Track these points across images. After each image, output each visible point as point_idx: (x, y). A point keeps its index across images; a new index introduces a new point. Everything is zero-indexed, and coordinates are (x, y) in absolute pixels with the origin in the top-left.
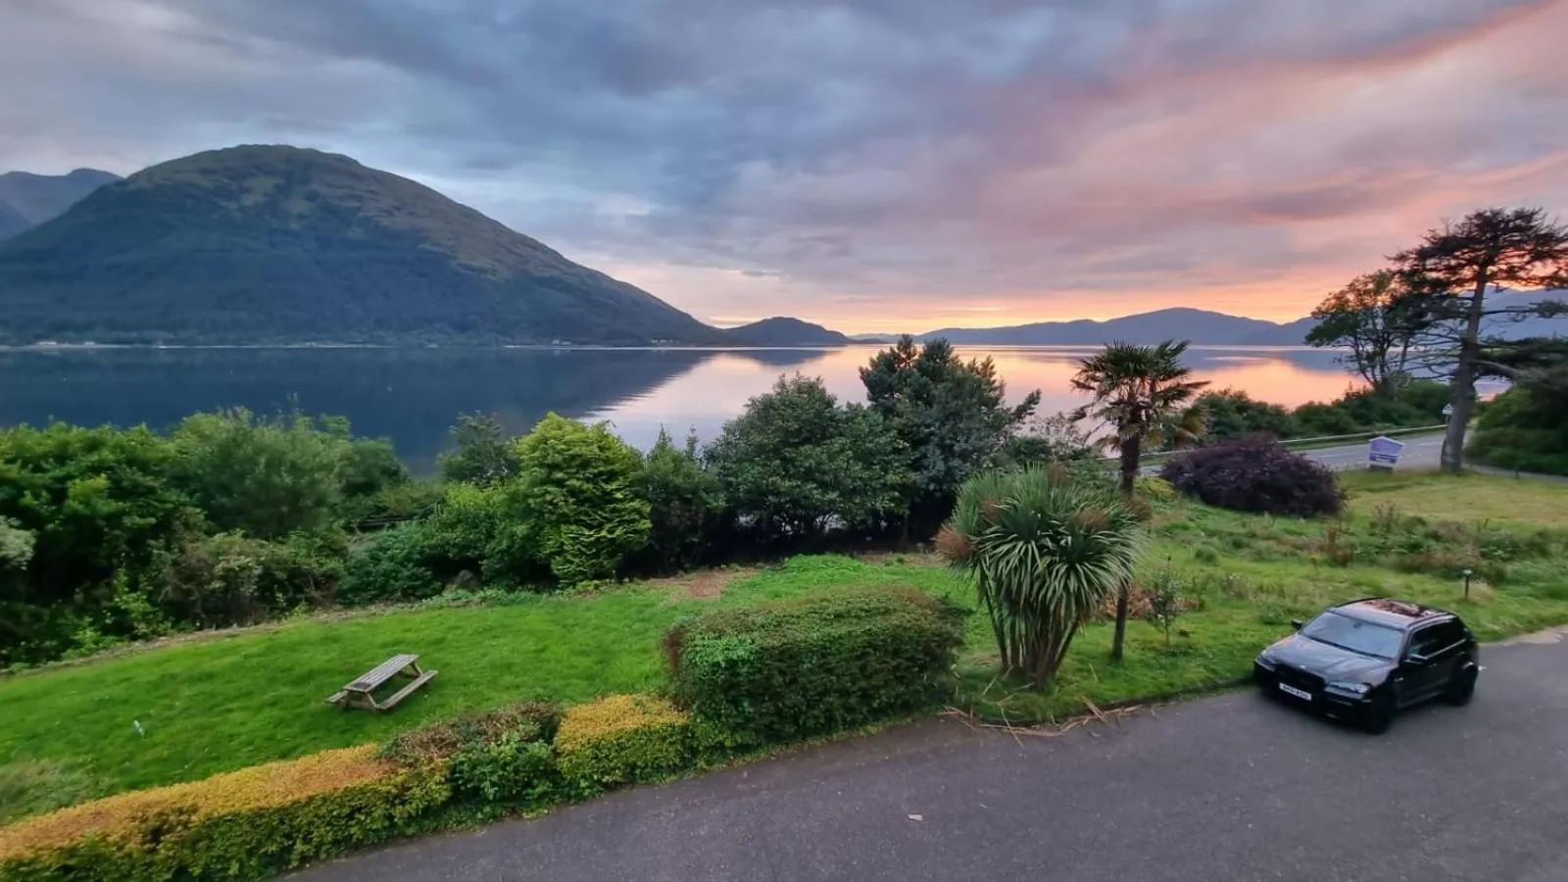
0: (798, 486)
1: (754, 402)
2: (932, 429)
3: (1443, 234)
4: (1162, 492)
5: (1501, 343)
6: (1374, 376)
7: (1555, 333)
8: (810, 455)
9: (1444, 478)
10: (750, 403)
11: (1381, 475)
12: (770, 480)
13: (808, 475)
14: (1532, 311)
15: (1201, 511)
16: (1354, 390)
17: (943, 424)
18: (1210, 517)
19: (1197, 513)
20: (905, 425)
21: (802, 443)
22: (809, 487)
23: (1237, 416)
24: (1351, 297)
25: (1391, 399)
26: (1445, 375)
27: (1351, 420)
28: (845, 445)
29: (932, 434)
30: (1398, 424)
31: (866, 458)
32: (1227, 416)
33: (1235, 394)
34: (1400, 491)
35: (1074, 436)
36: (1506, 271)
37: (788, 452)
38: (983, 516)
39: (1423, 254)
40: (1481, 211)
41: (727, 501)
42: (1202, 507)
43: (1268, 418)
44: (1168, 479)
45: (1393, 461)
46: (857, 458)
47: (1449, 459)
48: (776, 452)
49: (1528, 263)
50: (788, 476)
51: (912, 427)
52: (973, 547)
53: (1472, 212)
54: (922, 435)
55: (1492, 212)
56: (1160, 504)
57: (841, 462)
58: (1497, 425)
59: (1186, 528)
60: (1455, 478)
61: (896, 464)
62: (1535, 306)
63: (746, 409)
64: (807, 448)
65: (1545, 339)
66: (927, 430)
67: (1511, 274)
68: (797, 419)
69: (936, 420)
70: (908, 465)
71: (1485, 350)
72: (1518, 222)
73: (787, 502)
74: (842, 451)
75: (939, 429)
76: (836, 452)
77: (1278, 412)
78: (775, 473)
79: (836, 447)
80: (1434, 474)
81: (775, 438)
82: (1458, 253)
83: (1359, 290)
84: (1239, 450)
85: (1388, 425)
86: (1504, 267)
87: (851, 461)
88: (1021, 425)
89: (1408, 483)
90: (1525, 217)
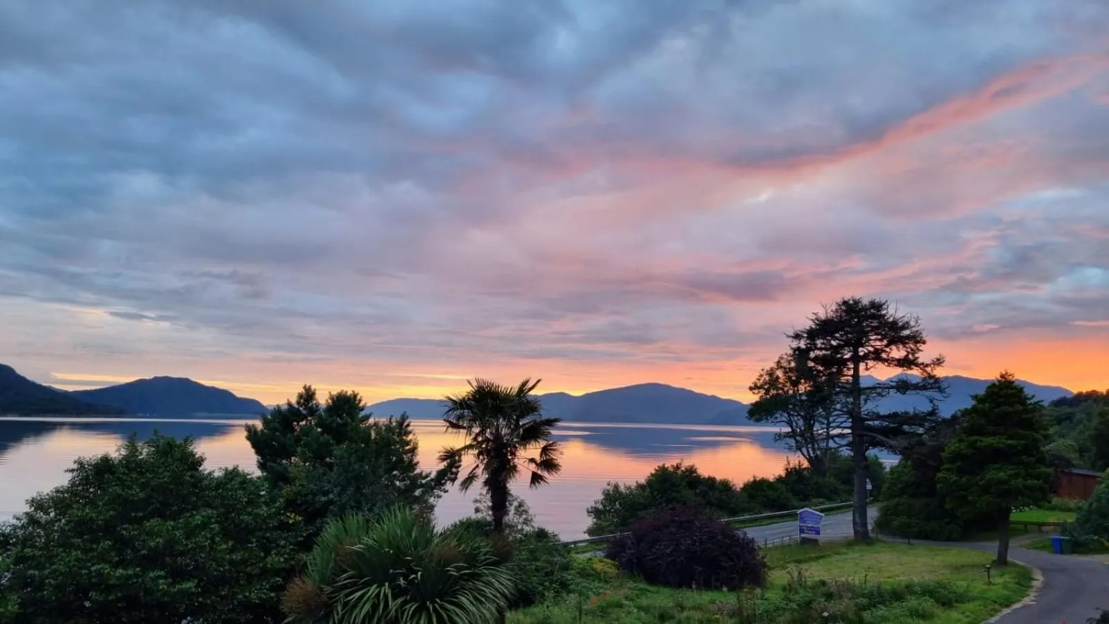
0: (137, 576)
1: (81, 464)
2: (331, 496)
3: (823, 317)
4: (605, 573)
5: (879, 417)
6: (808, 452)
7: (915, 408)
8: (158, 532)
9: (857, 548)
10: (75, 466)
11: (809, 547)
12: (93, 569)
13: (153, 560)
14: (892, 387)
15: (642, 589)
16: (792, 466)
17: (344, 490)
18: (649, 595)
19: (636, 592)
20: (299, 493)
21: (147, 518)
22: (151, 575)
23: (689, 491)
24: (779, 373)
25: (824, 475)
26: (843, 446)
27: (790, 495)
28: (209, 518)
29: (331, 502)
30: (830, 499)
31: (239, 535)
32: (678, 492)
33: (686, 469)
34: (821, 561)
35: (524, 516)
36: (873, 353)
37: (126, 531)
38: (340, 563)
39: (812, 334)
40: (846, 299)
41: (22, 605)
42: (643, 585)
43: (717, 494)
44: (613, 559)
45: (818, 533)
46: (226, 535)
47: (859, 529)
48: (109, 529)
49: (887, 346)
50: (122, 563)
51: (306, 495)
52: (324, 598)
53: (840, 300)
54: (318, 506)
55: (854, 301)
56: (601, 585)
57: (202, 539)
58: (895, 496)
59: (620, 606)
60: (865, 548)
61: (283, 543)
62: (894, 384)
63: (69, 476)
64: (154, 523)
65: (906, 413)
66: (324, 499)
67: (877, 356)
68: (143, 486)
69: (336, 486)
70: (297, 544)
71: (869, 422)
72: (872, 311)
73: (118, 600)
74: (205, 525)
75: (339, 495)
76: (197, 526)
77: (726, 486)
78: (102, 559)
79: (198, 519)
80: (849, 544)
81: (108, 511)
82: (837, 335)
83: (785, 368)
84: (673, 521)
85: (821, 500)
86: (871, 349)
87: (217, 539)
88: (442, 493)
89: (829, 553)
90: (877, 306)
